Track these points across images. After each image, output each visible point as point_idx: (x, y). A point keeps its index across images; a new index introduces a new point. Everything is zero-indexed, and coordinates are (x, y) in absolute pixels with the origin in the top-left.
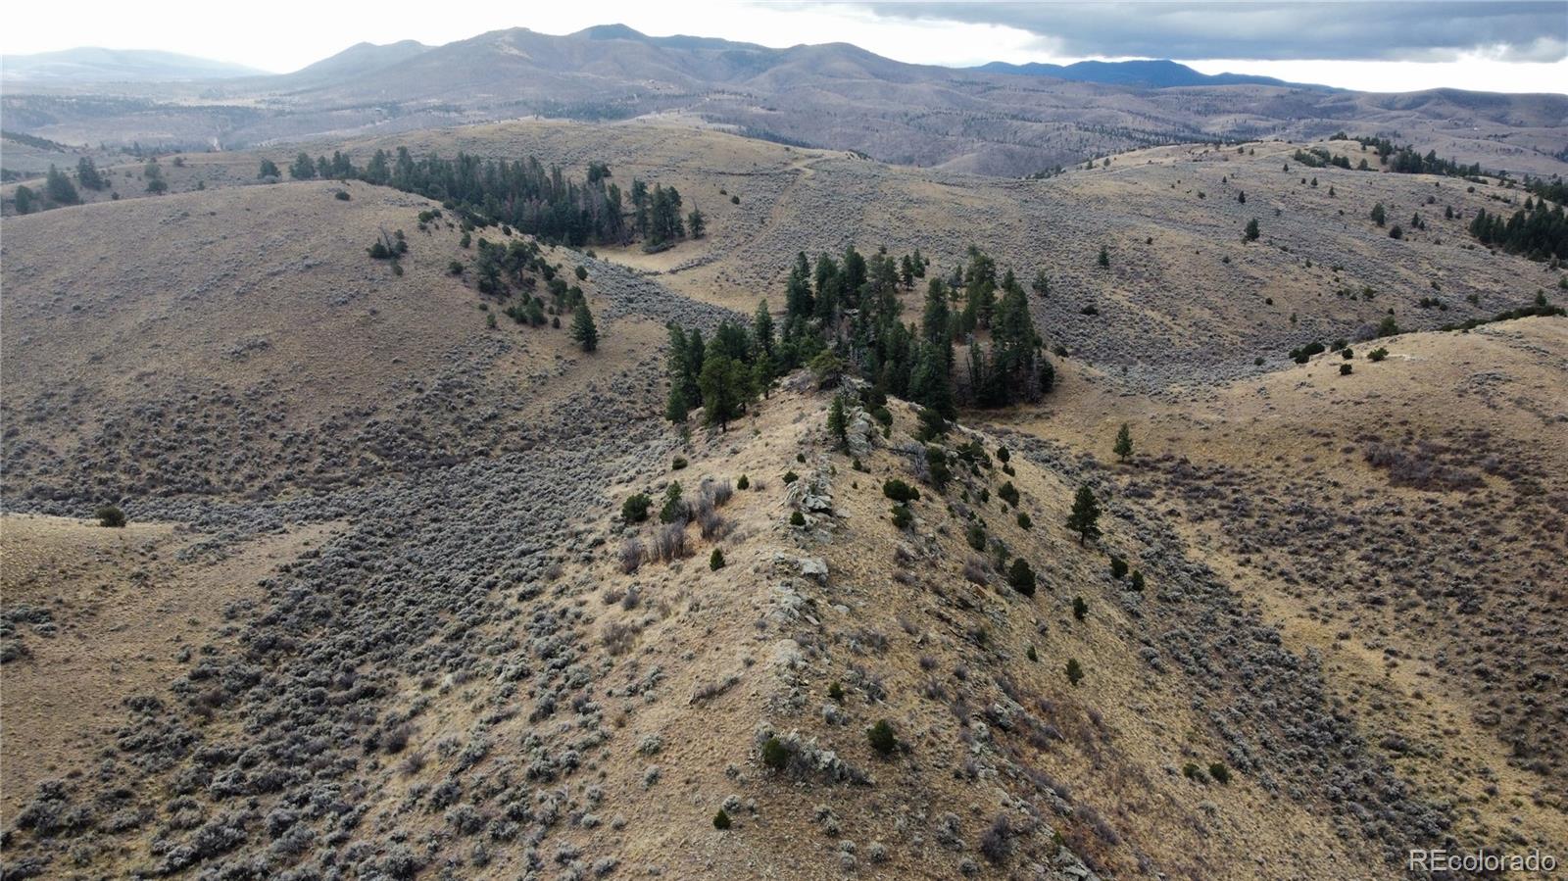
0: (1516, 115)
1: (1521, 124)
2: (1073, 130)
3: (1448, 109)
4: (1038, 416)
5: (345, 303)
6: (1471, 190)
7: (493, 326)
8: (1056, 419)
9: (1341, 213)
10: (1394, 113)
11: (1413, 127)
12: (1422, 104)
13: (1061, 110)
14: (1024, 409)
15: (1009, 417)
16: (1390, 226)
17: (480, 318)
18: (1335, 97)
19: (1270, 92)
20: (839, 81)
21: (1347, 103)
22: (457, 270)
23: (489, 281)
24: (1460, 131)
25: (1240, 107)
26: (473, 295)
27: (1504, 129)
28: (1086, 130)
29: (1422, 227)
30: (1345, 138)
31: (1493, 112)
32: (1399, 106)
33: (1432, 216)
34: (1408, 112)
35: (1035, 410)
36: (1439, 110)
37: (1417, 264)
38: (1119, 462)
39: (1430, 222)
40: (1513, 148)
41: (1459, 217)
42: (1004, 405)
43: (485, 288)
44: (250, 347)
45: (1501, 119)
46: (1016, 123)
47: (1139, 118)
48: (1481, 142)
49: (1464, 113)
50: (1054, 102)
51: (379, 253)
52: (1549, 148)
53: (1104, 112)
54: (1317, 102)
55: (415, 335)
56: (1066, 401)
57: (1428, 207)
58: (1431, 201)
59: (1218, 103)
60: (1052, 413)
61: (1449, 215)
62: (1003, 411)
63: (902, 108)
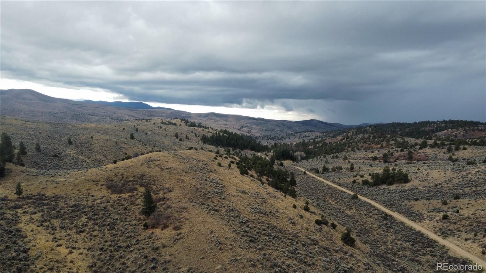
0: (229, 120)
1: (231, 122)
2: (108, 119)
3: (214, 118)
6: (203, 130)
9: (167, 135)
10: (201, 118)
11: (206, 122)
12: (208, 116)
13: (106, 114)
16: (179, 138)
18: (186, 113)
19: (169, 112)
20: (26, 101)
21: (189, 115)
24: (216, 123)
25: (160, 115)
27: (227, 123)
28: (112, 119)
29: (188, 139)
30: (178, 119)
31: (224, 119)
32: (202, 116)
33: (192, 136)
34: (204, 118)
36: (212, 118)
37: (181, 146)
38: (17, 198)
39: (191, 137)
40: (228, 127)
41: (199, 136)
45: (226, 121)
46: (90, 116)
47: (130, 117)
48: (221, 125)
49: (218, 119)
50: (104, 111)
52: (236, 128)
53: (119, 114)
54: (182, 115)
57: (191, 134)
58: (192, 132)
59: (154, 114)
61: (196, 136)
63: (49, 110)
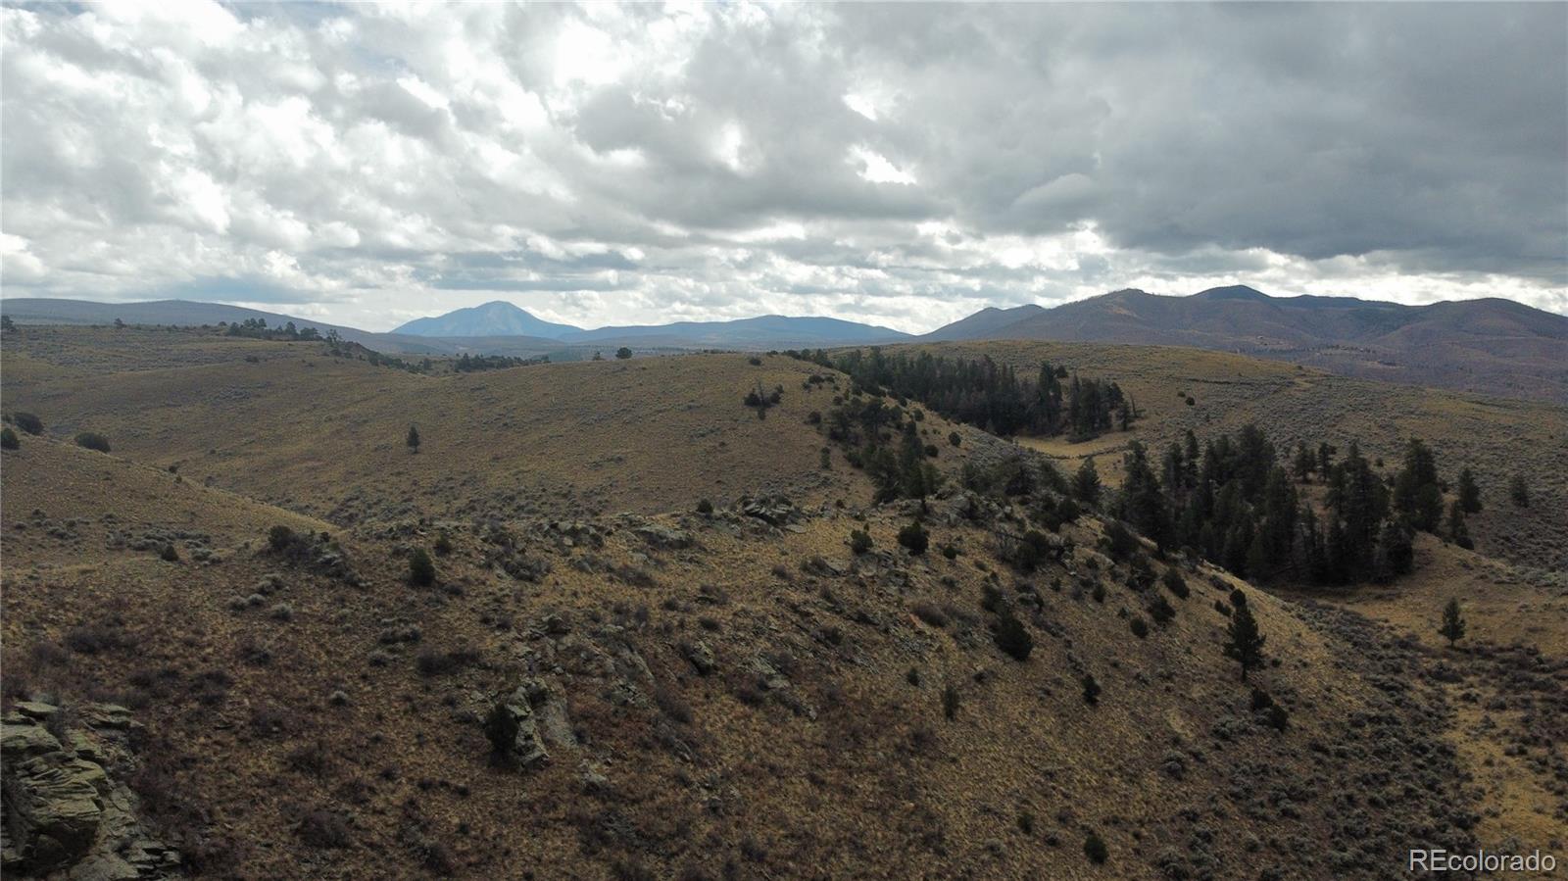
4: (1380, 597)
5: (703, 435)
7: (826, 466)
8: (1401, 602)
14: (1367, 589)
15: (1343, 596)
17: (817, 457)
20: (1487, 338)
22: (815, 419)
23: (841, 430)
26: (821, 441)
35: (1379, 591)
38: (1447, 647)
42: (1345, 582)
43: (834, 436)
44: (609, 460)
51: (753, 401)
55: (748, 465)
56: (1423, 585)
60: (1399, 596)
62: (1341, 589)
